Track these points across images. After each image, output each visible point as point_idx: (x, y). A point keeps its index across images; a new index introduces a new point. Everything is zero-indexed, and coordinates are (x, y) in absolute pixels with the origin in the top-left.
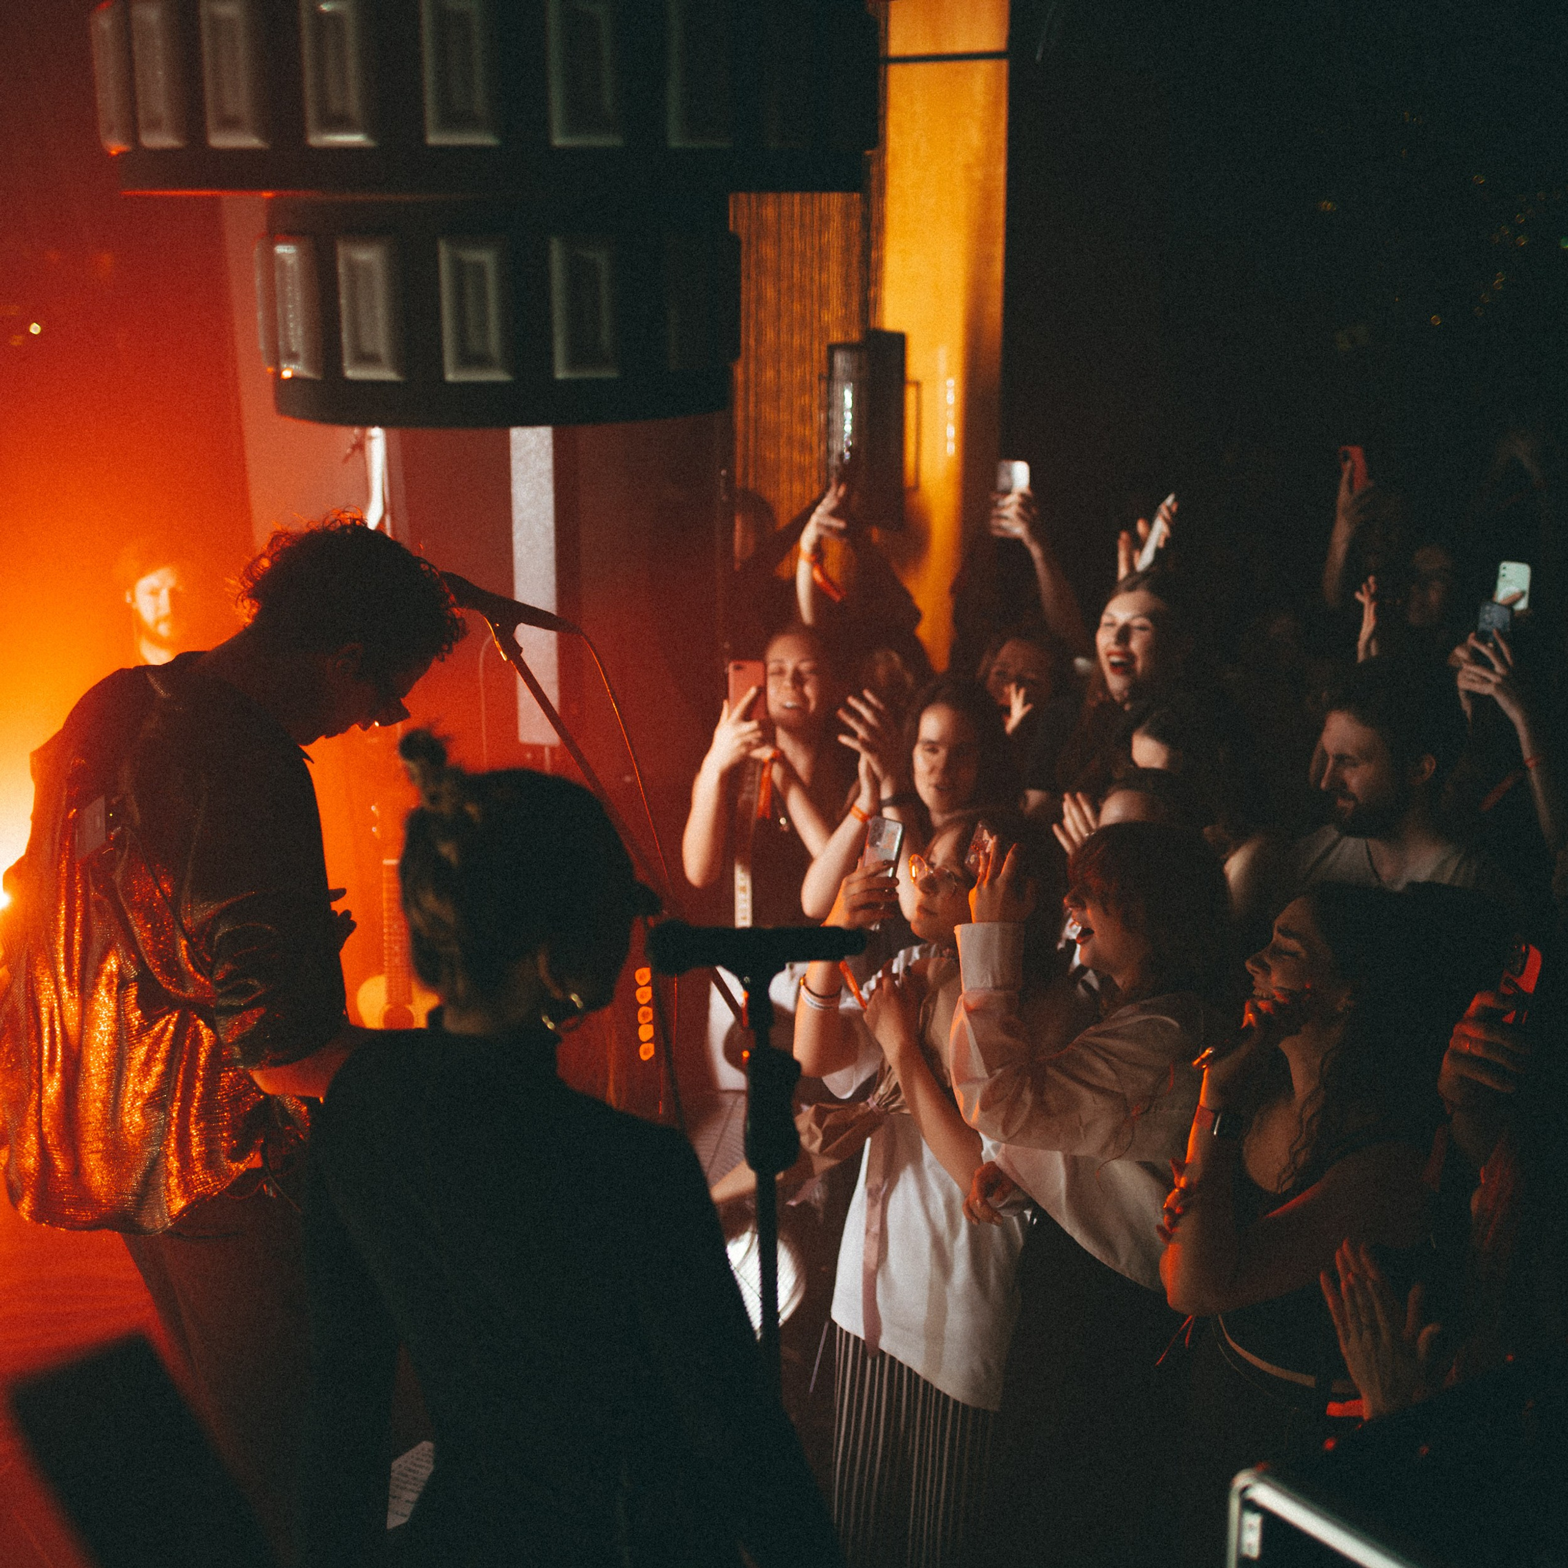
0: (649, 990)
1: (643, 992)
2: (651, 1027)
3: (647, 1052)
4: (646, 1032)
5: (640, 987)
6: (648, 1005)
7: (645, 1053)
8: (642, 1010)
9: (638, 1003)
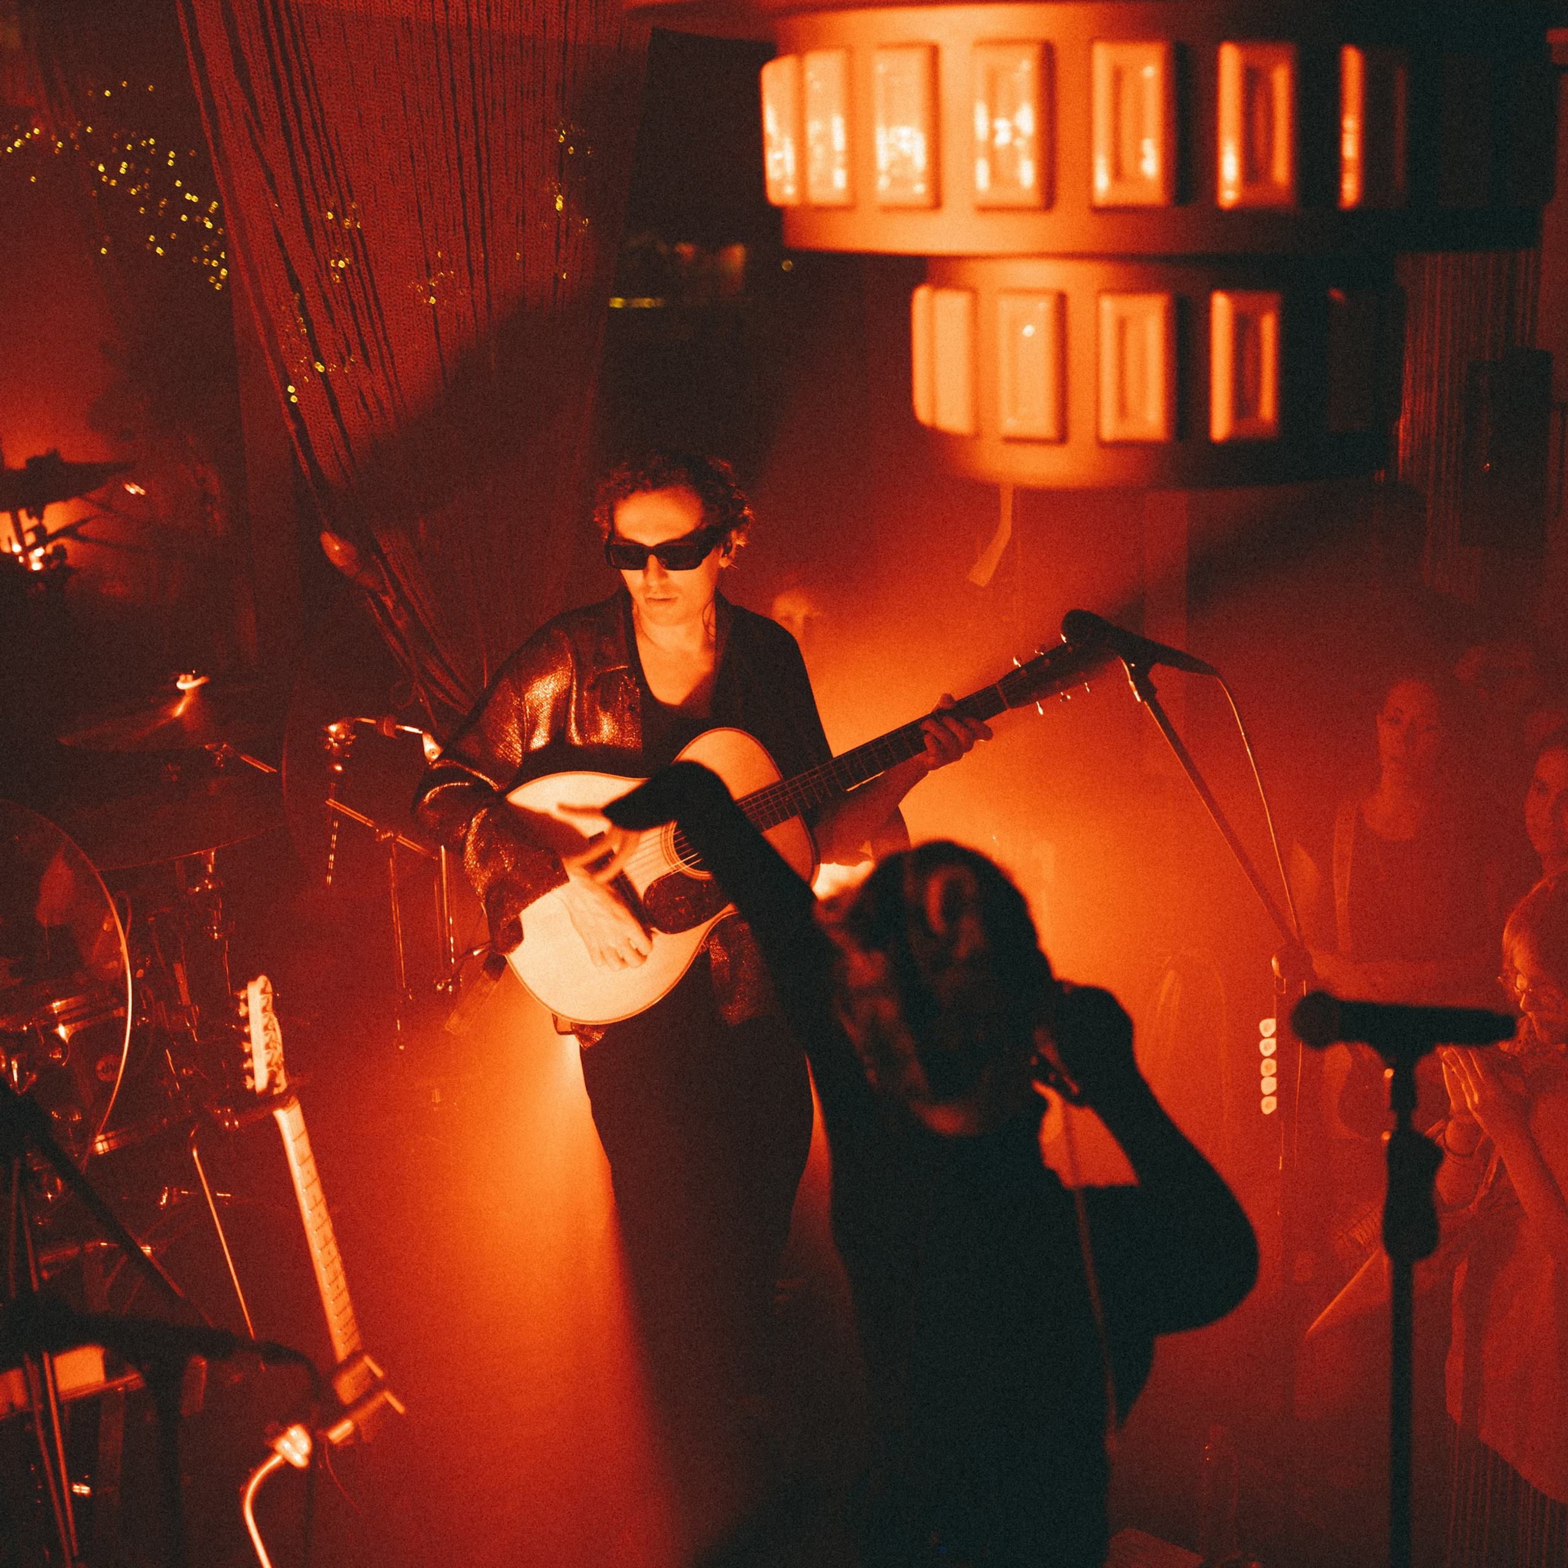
0: (1273, 1041)
1: (1268, 1043)
2: (1274, 1080)
3: (1269, 1106)
4: (1269, 1085)
5: (1264, 1038)
6: (1272, 1057)
7: (1267, 1106)
8: (1265, 1062)
9: (1260, 1054)
